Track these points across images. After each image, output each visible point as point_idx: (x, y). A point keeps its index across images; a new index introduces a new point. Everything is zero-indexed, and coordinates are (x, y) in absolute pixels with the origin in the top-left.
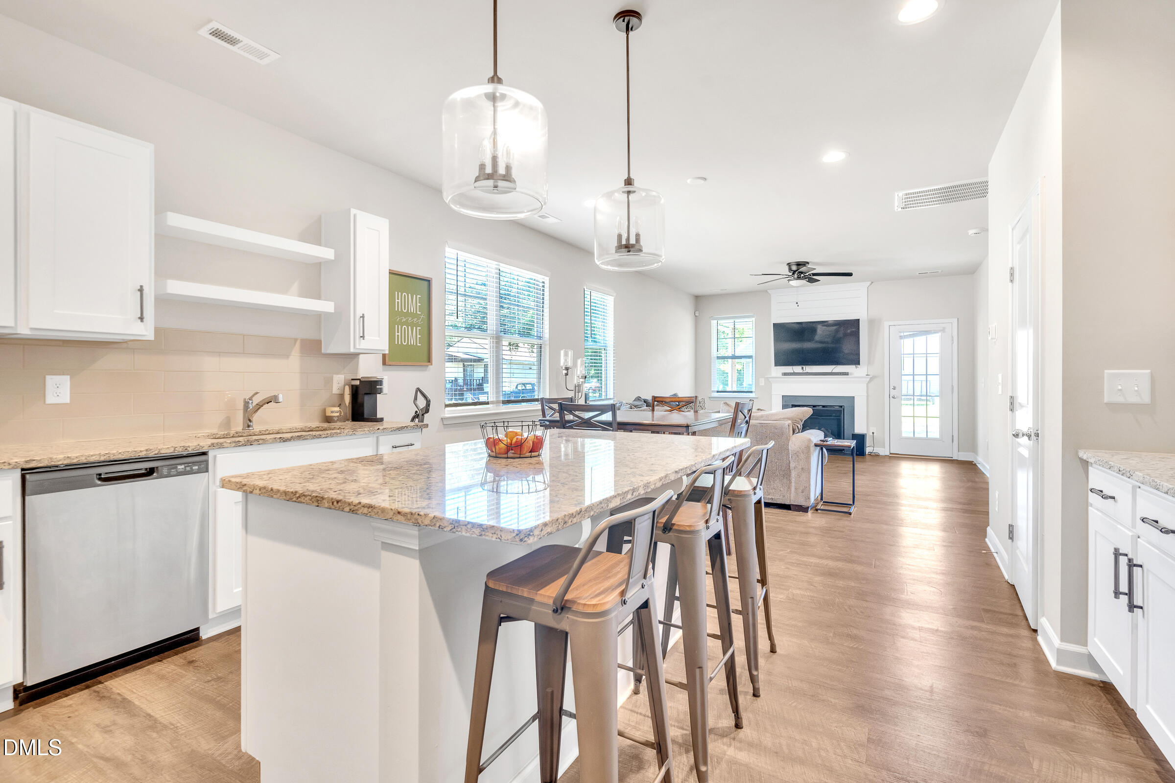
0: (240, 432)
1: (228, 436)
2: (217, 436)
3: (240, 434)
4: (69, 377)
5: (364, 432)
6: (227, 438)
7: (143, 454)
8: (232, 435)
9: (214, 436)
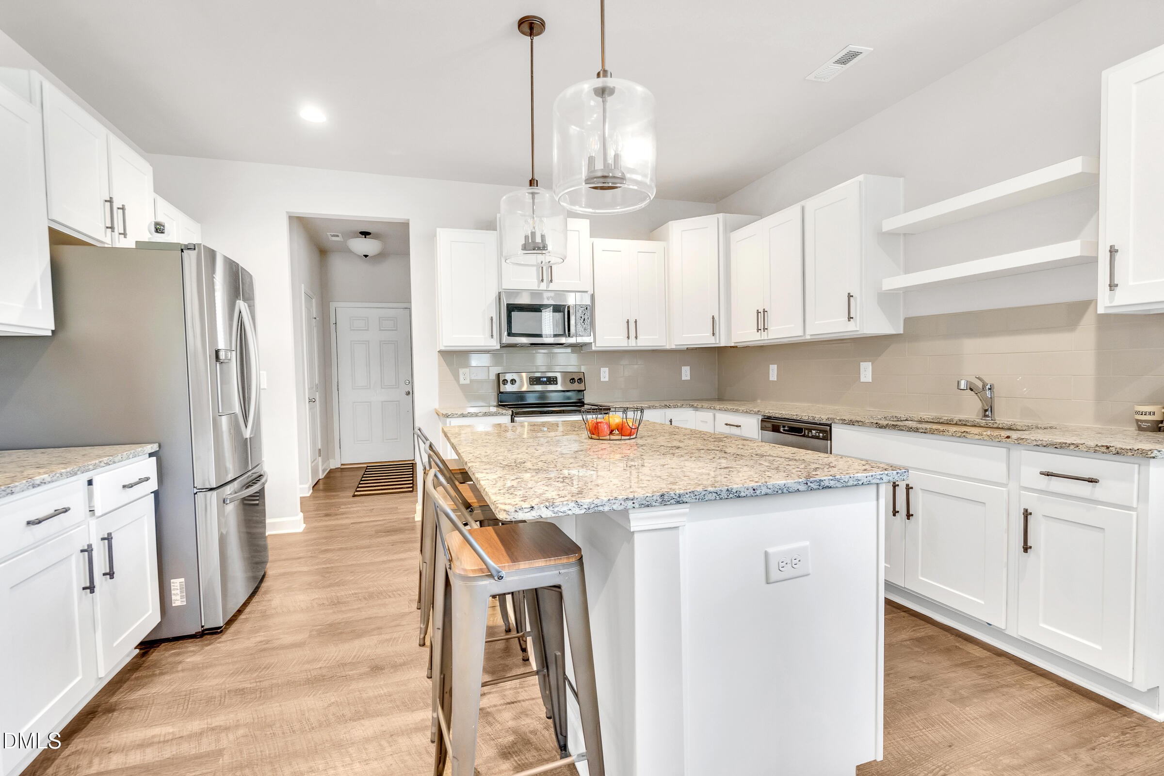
0: (963, 420)
1: (951, 423)
2: (941, 421)
3: (964, 423)
4: (871, 363)
5: (980, 437)
6: (951, 424)
7: (795, 417)
8: (955, 422)
9: (938, 420)
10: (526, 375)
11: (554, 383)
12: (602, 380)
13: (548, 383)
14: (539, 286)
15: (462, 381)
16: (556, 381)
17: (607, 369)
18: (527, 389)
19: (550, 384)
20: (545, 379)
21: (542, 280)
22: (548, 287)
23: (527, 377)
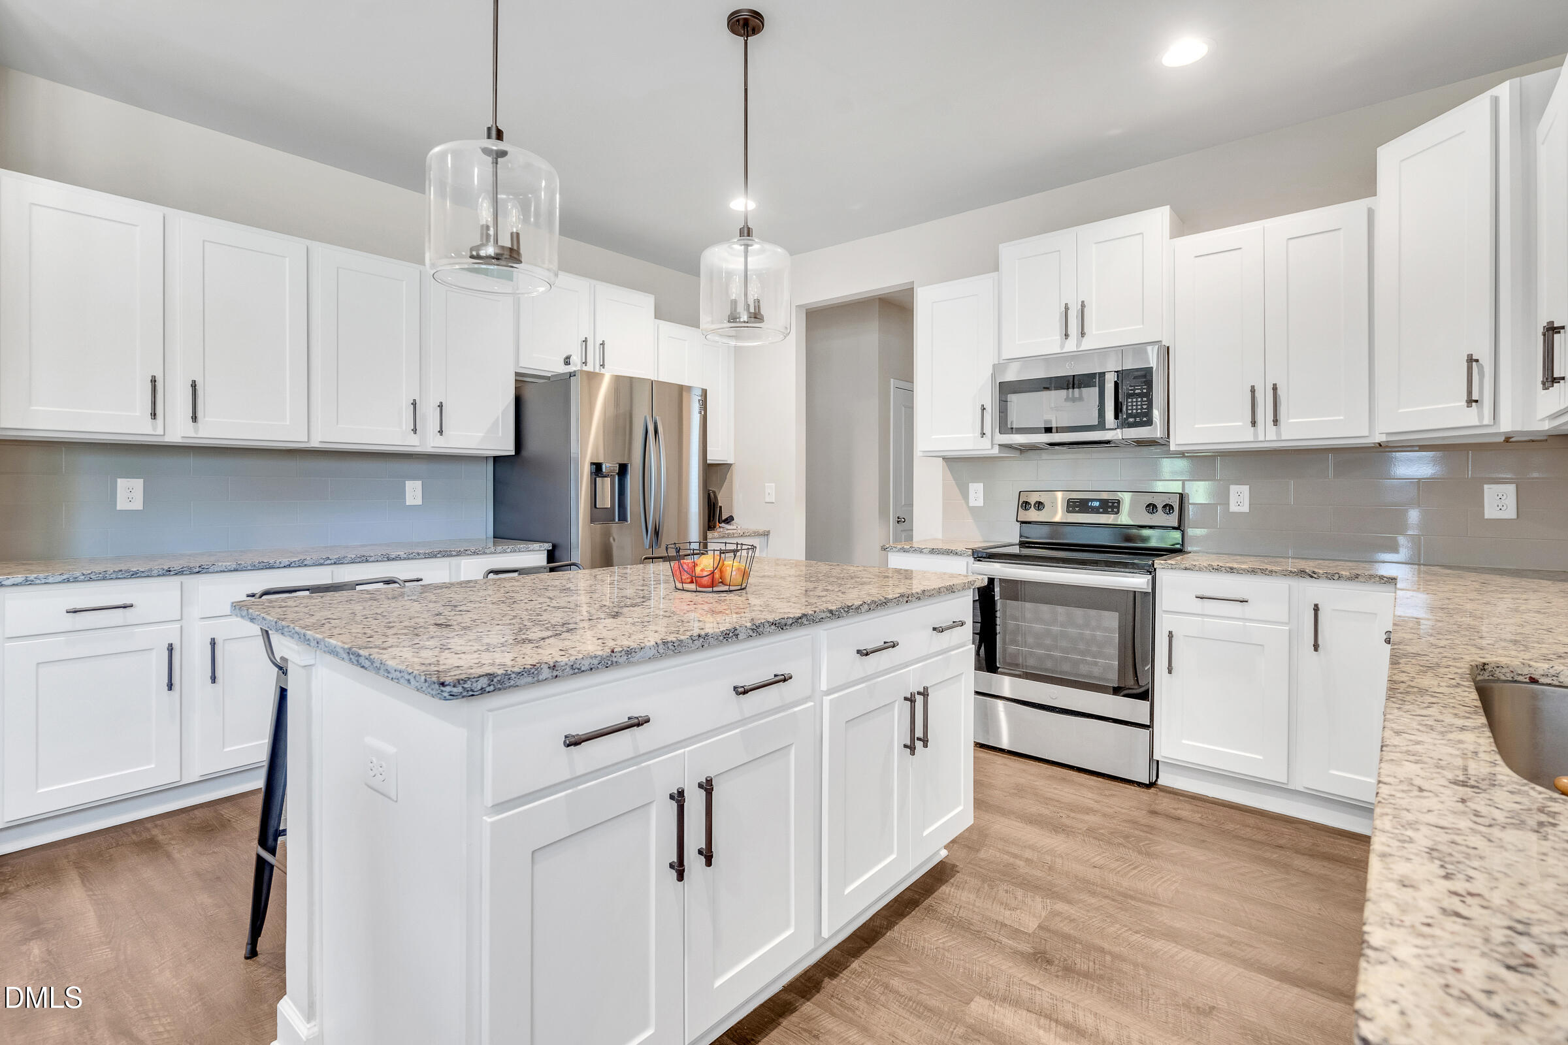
10: (1063, 494)
11: (1112, 511)
12: (1233, 508)
13: (1101, 510)
14: (1062, 346)
15: (972, 503)
16: (1118, 507)
17: (1245, 489)
18: (1061, 519)
19: (1105, 512)
20: (1097, 504)
21: (1067, 335)
22: (1081, 345)
23: (1063, 498)
